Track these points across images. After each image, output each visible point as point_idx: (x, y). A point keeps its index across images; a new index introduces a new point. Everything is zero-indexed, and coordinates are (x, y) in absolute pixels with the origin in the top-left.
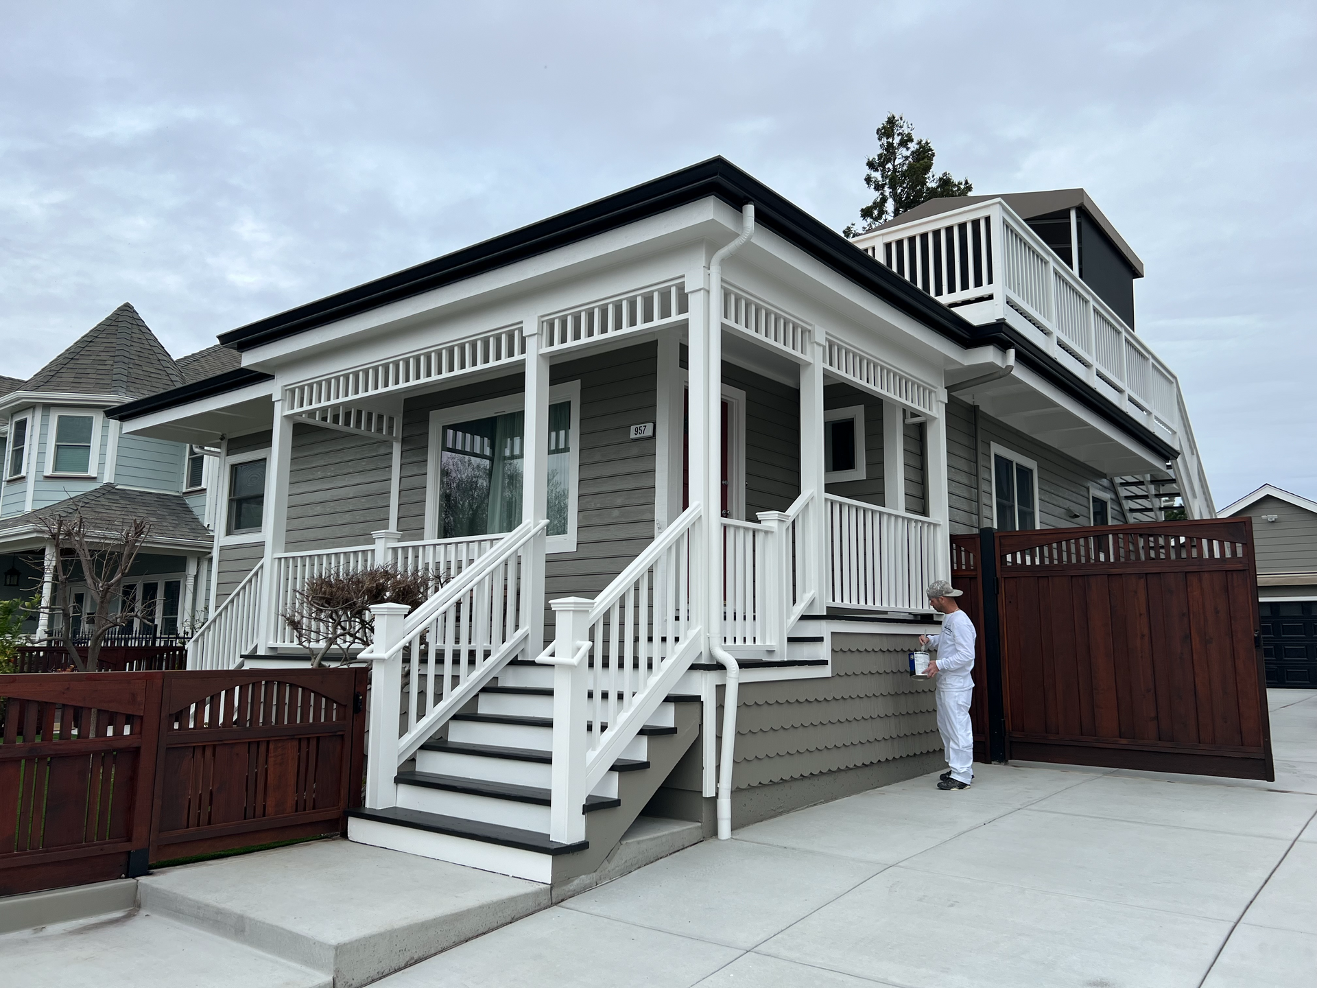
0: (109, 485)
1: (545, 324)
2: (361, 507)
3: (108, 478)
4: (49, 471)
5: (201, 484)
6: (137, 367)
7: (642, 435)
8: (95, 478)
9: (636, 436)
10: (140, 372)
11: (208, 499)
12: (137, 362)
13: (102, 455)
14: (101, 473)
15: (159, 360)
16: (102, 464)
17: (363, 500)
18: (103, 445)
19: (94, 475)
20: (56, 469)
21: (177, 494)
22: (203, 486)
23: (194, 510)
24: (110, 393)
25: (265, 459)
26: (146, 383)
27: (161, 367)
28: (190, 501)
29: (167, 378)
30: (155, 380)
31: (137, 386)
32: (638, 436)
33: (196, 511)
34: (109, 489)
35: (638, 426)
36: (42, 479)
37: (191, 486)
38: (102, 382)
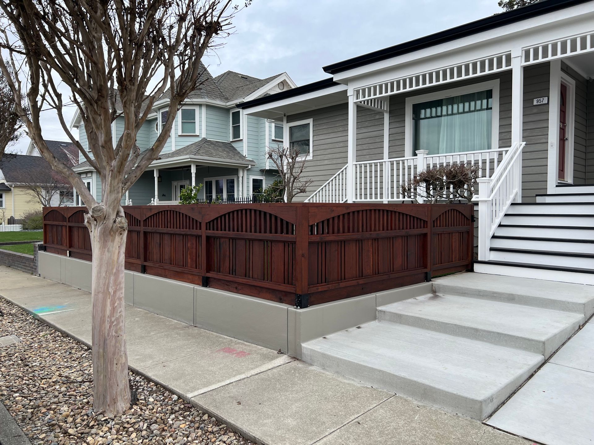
0: (204, 138)
1: (524, 51)
2: (367, 143)
3: (204, 135)
4: (180, 133)
5: (240, 137)
6: (208, 86)
7: (541, 103)
8: (199, 136)
9: (538, 104)
10: (210, 88)
11: (244, 144)
12: (208, 84)
13: (200, 125)
14: (201, 133)
15: (214, 83)
16: (200, 129)
17: (367, 139)
18: (200, 121)
19: (198, 135)
20: (182, 132)
21: (228, 142)
22: (241, 138)
23: (237, 149)
24: (202, 98)
25: (309, 124)
26: (213, 93)
27: (216, 86)
28: (235, 145)
29: (219, 91)
30: (215, 92)
31: (210, 95)
32: (539, 103)
33: (238, 149)
34: (205, 140)
35: (539, 99)
36: (178, 136)
37: (234, 138)
38: (197, 93)
